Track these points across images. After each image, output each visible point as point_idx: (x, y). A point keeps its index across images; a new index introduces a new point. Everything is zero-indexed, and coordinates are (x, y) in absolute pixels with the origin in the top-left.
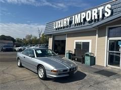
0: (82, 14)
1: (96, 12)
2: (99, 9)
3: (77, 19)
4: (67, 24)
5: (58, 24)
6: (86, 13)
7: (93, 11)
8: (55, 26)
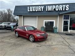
0: (53, 6)
2: (63, 6)
3: (50, 8)
4: (41, 10)
5: (33, 9)
6: (56, 6)
7: (60, 6)
8: (29, 10)
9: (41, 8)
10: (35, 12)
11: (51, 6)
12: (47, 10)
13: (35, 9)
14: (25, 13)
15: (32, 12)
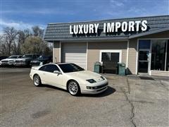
0: (117, 23)
1: (133, 24)
2: (136, 22)
3: (110, 27)
4: (94, 31)
5: (79, 29)
6: (121, 23)
7: (130, 23)
8: (73, 31)
9: (94, 28)
10: (84, 34)
11: (113, 24)
12: (104, 31)
13: (83, 29)
14: (64, 37)
15: (78, 34)
